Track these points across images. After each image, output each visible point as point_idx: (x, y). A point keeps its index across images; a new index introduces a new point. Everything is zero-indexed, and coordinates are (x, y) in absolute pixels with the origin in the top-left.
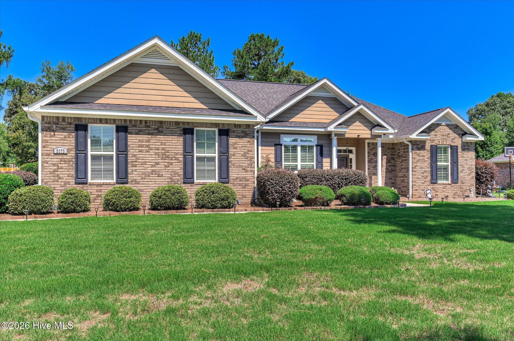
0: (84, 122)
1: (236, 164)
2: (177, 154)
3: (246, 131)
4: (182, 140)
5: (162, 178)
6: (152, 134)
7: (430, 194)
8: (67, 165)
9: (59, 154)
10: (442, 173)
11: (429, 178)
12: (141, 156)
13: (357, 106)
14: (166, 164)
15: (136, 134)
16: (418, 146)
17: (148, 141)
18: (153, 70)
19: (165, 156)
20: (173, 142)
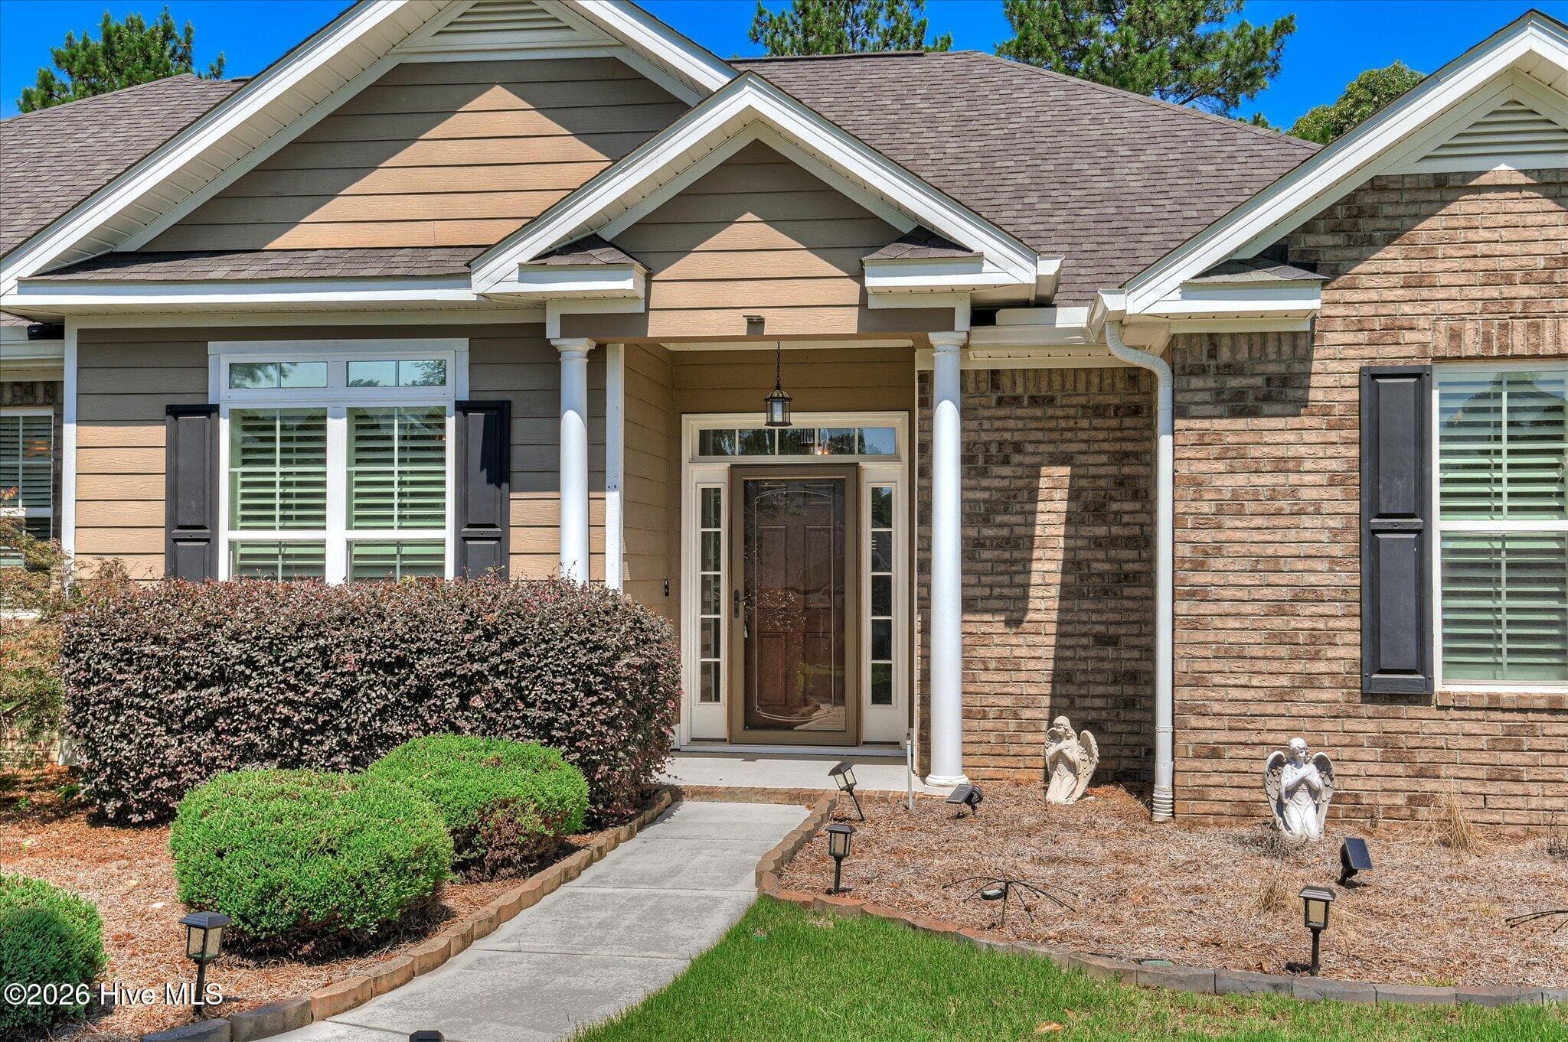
7: (1314, 793)
10: (1504, 603)
11: (1347, 650)
13: (725, 92)
16: (1235, 383)
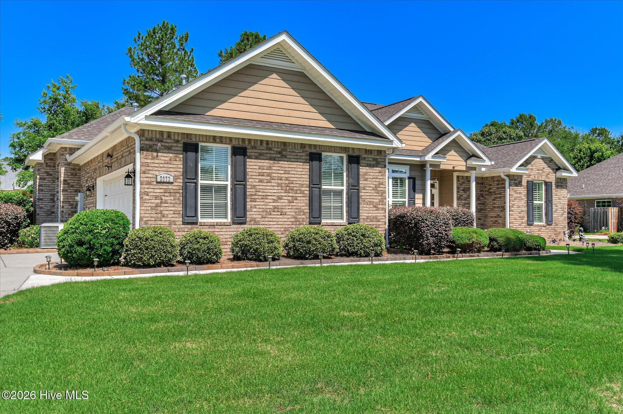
0: (194, 140)
1: (366, 200)
2: (302, 185)
3: (377, 159)
4: (308, 167)
5: (285, 216)
6: (274, 160)
8: (172, 198)
9: (164, 182)
10: (538, 212)
11: (526, 219)
12: (261, 187)
13: (454, 133)
14: (290, 198)
15: (256, 158)
17: (270, 168)
18: (274, 76)
19: (288, 188)
20: (299, 170)
